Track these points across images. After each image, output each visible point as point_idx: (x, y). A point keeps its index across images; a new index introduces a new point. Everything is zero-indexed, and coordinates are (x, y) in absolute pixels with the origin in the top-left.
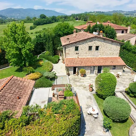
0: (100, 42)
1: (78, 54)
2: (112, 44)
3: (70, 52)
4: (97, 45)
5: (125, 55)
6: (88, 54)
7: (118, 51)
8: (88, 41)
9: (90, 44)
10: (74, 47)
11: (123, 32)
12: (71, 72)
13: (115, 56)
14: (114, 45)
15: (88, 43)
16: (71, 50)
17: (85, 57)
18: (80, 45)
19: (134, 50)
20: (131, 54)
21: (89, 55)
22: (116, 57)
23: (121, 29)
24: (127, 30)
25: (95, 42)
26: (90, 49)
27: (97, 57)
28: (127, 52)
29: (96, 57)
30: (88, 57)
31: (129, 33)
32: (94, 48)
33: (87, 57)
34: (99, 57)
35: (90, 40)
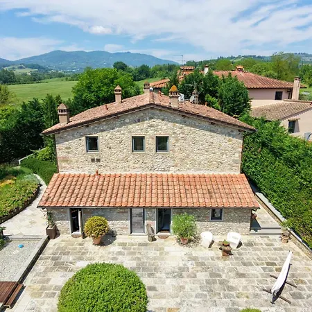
0: (170, 125)
1: (98, 160)
2: (211, 131)
3: (70, 155)
4: (162, 134)
5: (267, 166)
6: (131, 163)
7: (237, 155)
8: (127, 121)
9: (137, 129)
10: (84, 138)
11: (278, 97)
12: (64, 225)
13: (227, 173)
14: (222, 133)
15: (130, 126)
16: (73, 149)
17: (124, 173)
18: (102, 131)
19: (288, 154)
20: (281, 166)
21: (136, 165)
22: (232, 173)
23: (274, 86)
24: (290, 91)
25: (151, 122)
26: (138, 147)
27: (165, 173)
28: (270, 157)
29: (159, 173)
30: (133, 172)
31: (297, 99)
32: (150, 143)
33: (128, 173)
34: (169, 173)
35: (136, 117)
